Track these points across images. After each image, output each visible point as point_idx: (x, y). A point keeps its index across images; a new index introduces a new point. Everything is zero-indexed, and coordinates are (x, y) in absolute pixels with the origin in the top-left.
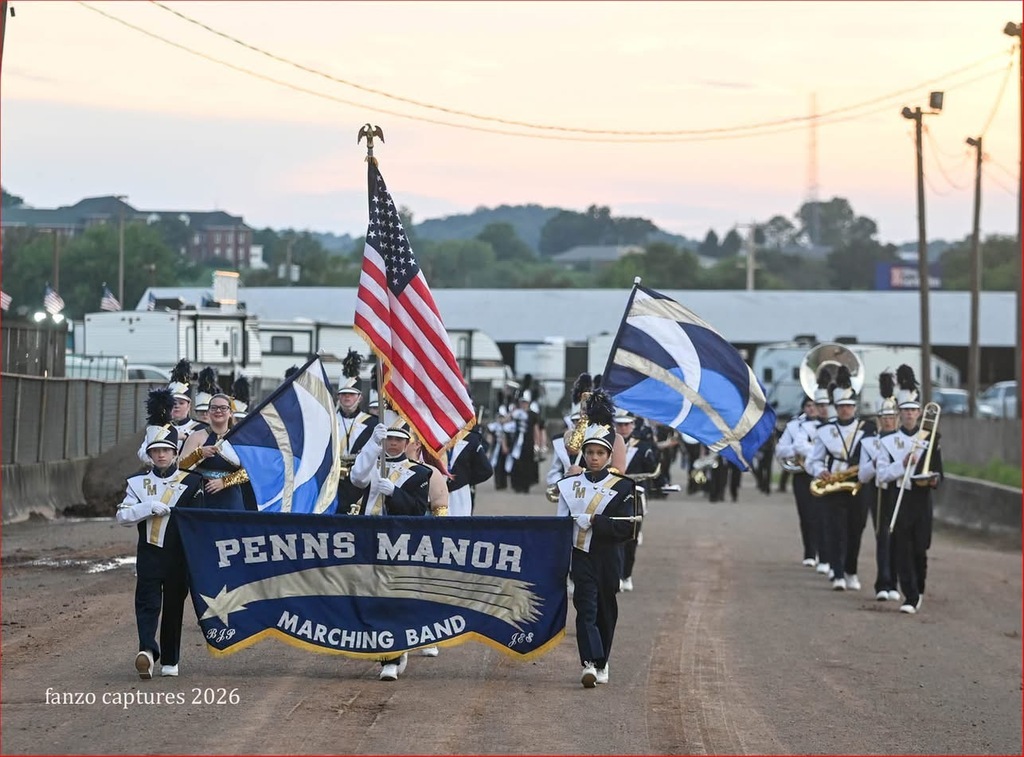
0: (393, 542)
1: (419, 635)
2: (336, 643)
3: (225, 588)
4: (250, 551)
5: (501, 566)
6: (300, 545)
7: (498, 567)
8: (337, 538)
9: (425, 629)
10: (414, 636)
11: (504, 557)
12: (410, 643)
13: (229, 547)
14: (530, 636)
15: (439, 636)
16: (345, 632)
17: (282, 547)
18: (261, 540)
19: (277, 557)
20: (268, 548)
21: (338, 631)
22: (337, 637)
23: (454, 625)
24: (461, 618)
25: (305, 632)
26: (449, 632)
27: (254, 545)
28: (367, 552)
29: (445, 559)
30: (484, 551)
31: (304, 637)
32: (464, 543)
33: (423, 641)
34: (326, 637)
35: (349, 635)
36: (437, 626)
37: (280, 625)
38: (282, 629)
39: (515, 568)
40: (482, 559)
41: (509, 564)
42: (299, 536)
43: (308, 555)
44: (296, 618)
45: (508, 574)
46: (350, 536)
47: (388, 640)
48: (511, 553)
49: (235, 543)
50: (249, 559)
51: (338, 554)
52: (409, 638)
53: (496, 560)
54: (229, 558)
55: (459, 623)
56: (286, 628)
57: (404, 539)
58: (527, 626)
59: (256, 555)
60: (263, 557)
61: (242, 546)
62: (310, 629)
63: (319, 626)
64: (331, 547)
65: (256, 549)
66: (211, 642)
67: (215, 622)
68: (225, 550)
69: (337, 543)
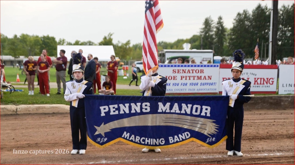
0: (164, 106)
1: (174, 139)
2: (144, 143)
3: (103, 123)
4: (112, 110)
5: (203, 114)
6: (130, 107)
8: (144, 104)
9: (176, 137)
10: (172, 139)
11: (204, 111)
12: (170, 142)
13: (105, 109)
14: (214, 139)
15: (181, 140)
16: (146, 139)
17: (124, 108)
18: (116, 106)
19: (122, 112)
20: (118, 109)
21: (144, 138)
23: (186, 135)
24: (188, 133)
25: (132, 139)
26: (184, 138)
27: (114, 108)
28: (154, 110)
29: (183, 112)
30: (197, 108)
31: (132, 141)
32: (190, 106)
33: (175, 141)
34: (140, 141)
35: (148, 139)
36: (180, 135)
37: (123, 136)
38: (124, 138)
39: (208, 115)
40: (196, 111)
41: (206, 113)
42: (130, 104)
43: (133, 111)
44: (128, 134)
45: (205, 117)
46: (148, 104)
47: (163, 141)
48: (207, 109)
49: (107, 107)
50: (112, 113)
51: (144, 111)
52: (170, 140)
53: (201, 112)
54: (105, 113)
55: (188, 135)
56: (125, 137)
57: (168, 104)
58: (213, 136)
59: (114, 111)
60: (117, 113)
61: (109, 108)
62: (134, 137)
63: (137, 137)
64: (141, 108)
65: (114, 109)
66: (98, 143)
67: (100, 136)
68: (103, 110)
69: (144, 106)
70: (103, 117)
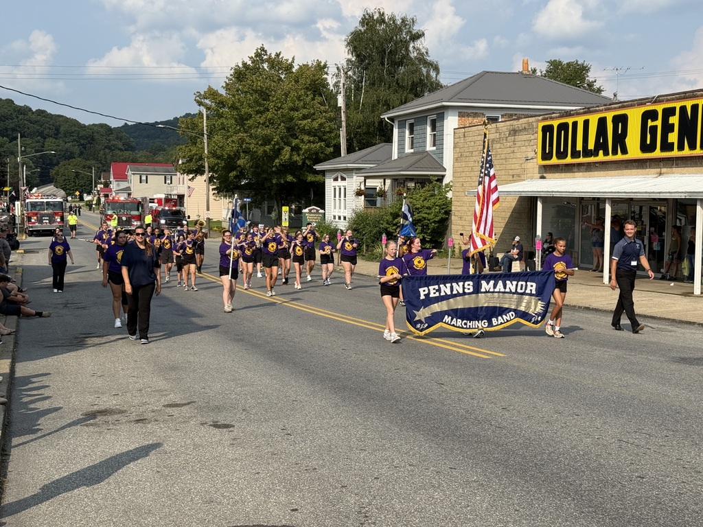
0: (488, 284)
1: (497, 320)
2: (465, 327)
3: (423, 307)
4: (432, 292)
5: (528, 291)
6: (452, 288)
7: (527, 292)
8: (467, 283)
9: (500, 318)
11: (529, 288)
12: (494, 324)
13: (424, 291)
14: (539, 318)
15: (505, 321)
16: (468, 322)
17: (446, 289)
18: (436, 287)
19: (443, 294)
20: (439, 290)
21: (466, 321)
22: (466, 324)
24: (513, 313)
25: (454, 323)
26: (508, 319)
27: (434, 289)
28: (477, 290)
30: (522, 285)
31: (453, 325)
32: (515, 283)
33: (499, 323)
34: (461, 324)
35: (470, 322)
36: (504, 316)
37: (444, 321)
38: (445, 323)
39: (534, 292)
40: (521, 289)
41: (531, 290)
42: (451, 284)
43: (455, 292)
44: (450, 318)
45: (531, 295)
46: (471, 283)
47: (485, 323)
48: (532, 286)
49: (426, 289)
50: (431, 296)
51: (466, 291)
52: (494, 322)
53: (526, 289)
54: (424, 295)
55: (512, 315)
56: (447, 322)
57: (492, 282)
58: (538, 314)
59: (435, 293)
60: (437, 294)
61: (429, 290)
62: (455, 321)
63: (458, 320)
64: (464, 288)
65: (435, 291)
66: (417, 329)
67: (420, 321)
68: (423, 292)
69: (466, 286)
70: (423, 299)
